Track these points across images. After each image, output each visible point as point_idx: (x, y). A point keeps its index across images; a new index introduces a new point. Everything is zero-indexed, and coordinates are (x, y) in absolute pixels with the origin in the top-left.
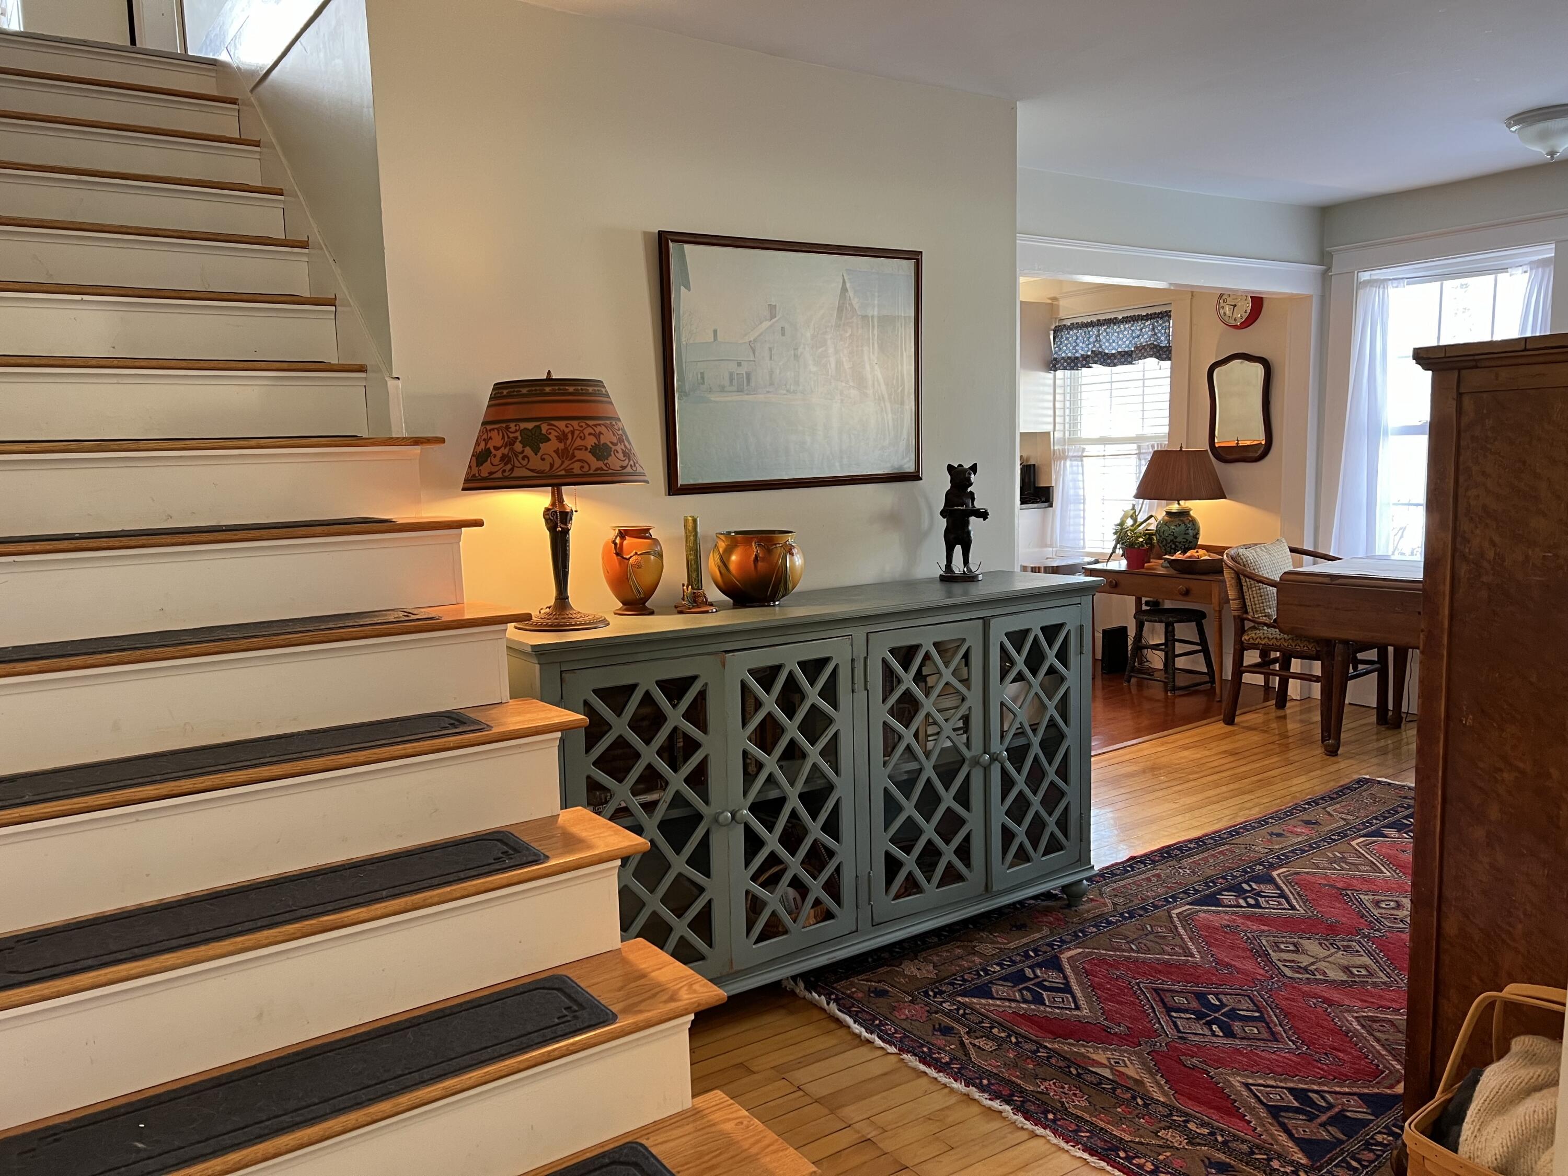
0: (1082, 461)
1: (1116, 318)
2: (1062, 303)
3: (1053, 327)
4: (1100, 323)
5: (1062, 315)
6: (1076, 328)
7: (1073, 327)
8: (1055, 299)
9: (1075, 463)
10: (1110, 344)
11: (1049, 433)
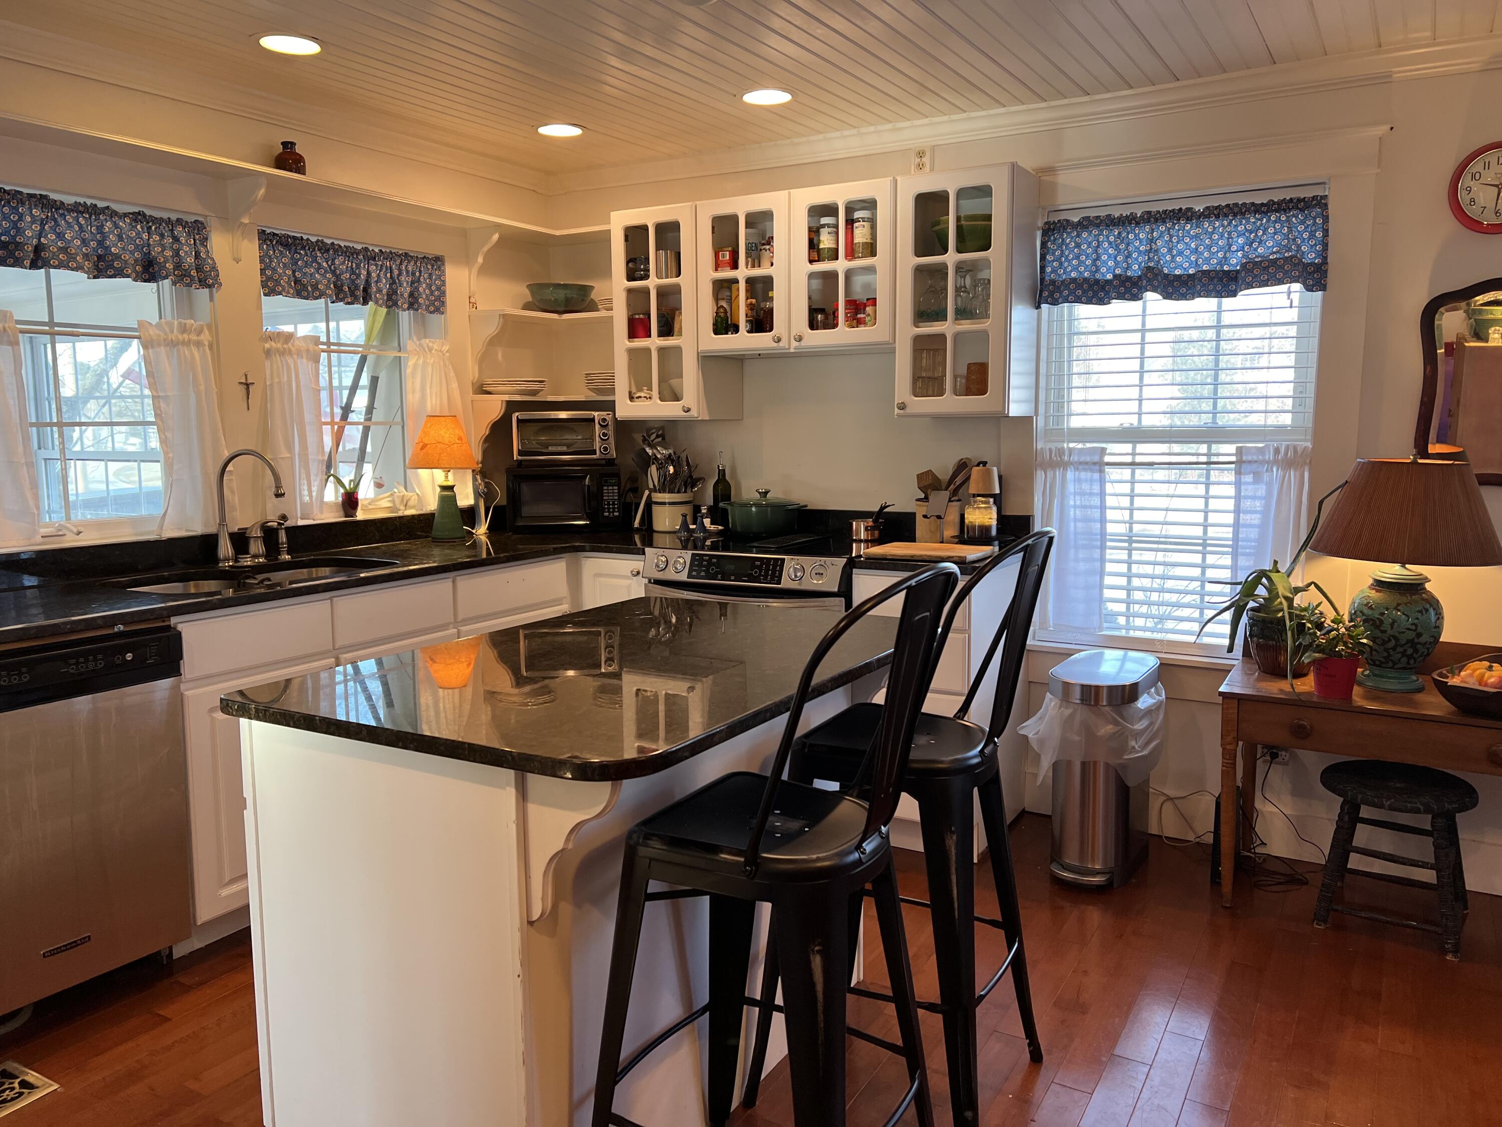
0: (1101, 471)
1: (1189, 209)
2: (1063, 178)
3: (1040, 224)
4: (1152, 218)
5: (1063, 200)
6: (1098, 226)
7: (1086, 224)
8: (1051, 170)
9: (1083, 475)
10: (1173, 257)
11: (1031, 418)
